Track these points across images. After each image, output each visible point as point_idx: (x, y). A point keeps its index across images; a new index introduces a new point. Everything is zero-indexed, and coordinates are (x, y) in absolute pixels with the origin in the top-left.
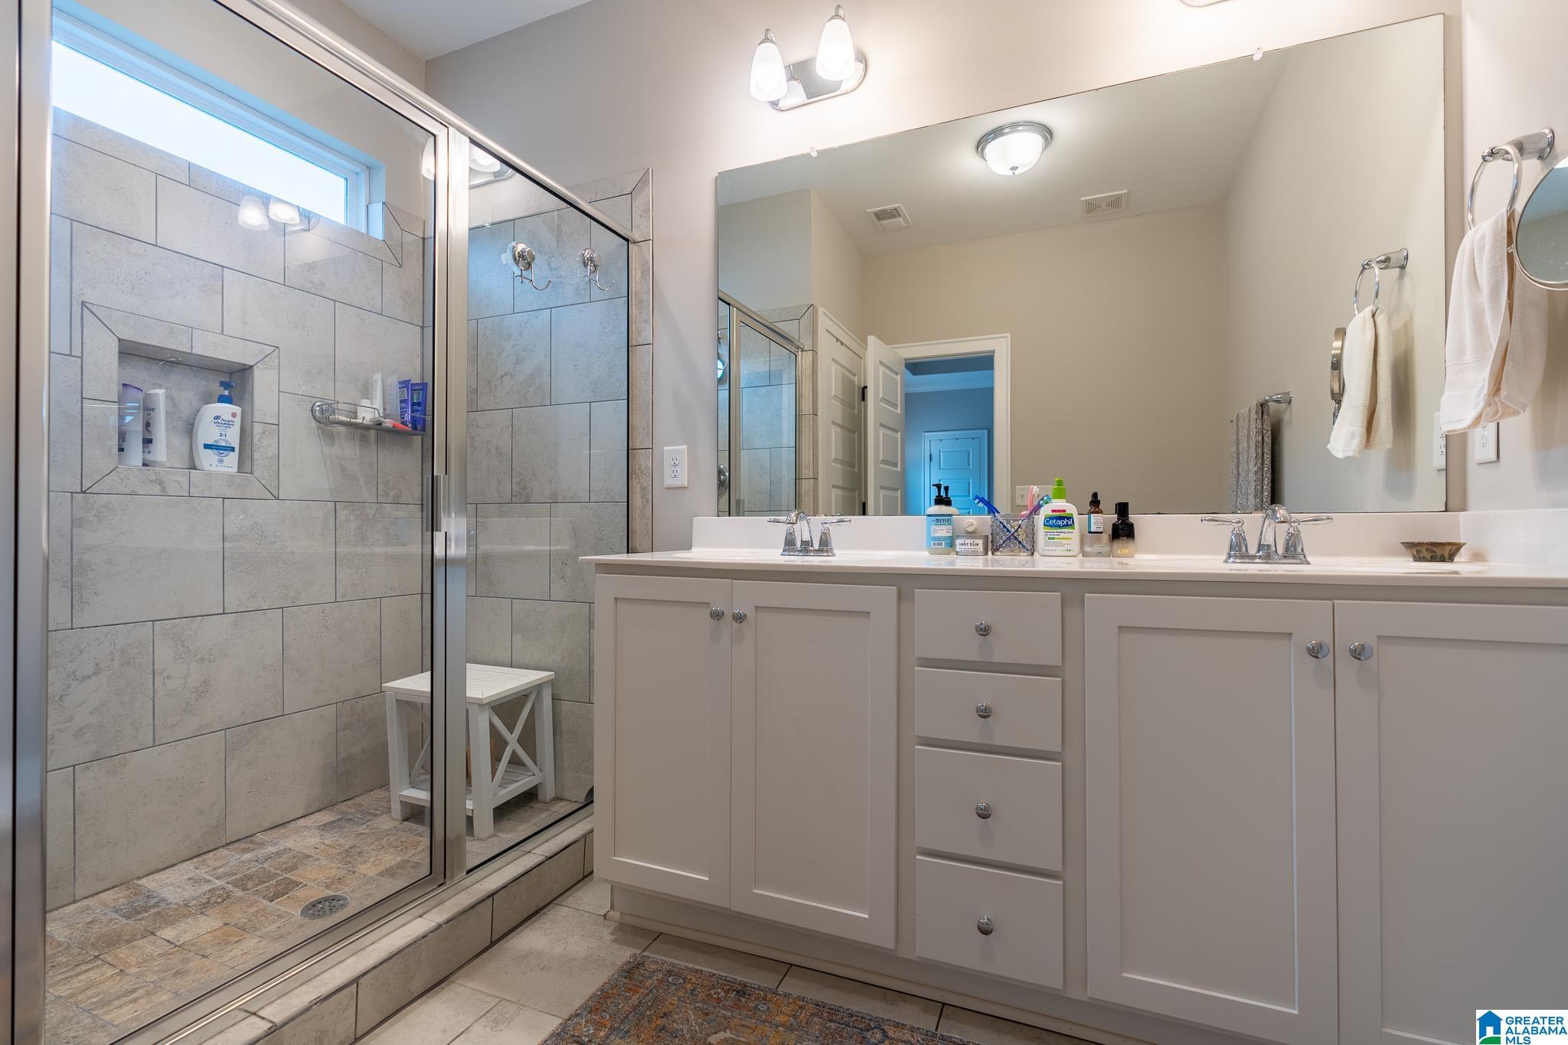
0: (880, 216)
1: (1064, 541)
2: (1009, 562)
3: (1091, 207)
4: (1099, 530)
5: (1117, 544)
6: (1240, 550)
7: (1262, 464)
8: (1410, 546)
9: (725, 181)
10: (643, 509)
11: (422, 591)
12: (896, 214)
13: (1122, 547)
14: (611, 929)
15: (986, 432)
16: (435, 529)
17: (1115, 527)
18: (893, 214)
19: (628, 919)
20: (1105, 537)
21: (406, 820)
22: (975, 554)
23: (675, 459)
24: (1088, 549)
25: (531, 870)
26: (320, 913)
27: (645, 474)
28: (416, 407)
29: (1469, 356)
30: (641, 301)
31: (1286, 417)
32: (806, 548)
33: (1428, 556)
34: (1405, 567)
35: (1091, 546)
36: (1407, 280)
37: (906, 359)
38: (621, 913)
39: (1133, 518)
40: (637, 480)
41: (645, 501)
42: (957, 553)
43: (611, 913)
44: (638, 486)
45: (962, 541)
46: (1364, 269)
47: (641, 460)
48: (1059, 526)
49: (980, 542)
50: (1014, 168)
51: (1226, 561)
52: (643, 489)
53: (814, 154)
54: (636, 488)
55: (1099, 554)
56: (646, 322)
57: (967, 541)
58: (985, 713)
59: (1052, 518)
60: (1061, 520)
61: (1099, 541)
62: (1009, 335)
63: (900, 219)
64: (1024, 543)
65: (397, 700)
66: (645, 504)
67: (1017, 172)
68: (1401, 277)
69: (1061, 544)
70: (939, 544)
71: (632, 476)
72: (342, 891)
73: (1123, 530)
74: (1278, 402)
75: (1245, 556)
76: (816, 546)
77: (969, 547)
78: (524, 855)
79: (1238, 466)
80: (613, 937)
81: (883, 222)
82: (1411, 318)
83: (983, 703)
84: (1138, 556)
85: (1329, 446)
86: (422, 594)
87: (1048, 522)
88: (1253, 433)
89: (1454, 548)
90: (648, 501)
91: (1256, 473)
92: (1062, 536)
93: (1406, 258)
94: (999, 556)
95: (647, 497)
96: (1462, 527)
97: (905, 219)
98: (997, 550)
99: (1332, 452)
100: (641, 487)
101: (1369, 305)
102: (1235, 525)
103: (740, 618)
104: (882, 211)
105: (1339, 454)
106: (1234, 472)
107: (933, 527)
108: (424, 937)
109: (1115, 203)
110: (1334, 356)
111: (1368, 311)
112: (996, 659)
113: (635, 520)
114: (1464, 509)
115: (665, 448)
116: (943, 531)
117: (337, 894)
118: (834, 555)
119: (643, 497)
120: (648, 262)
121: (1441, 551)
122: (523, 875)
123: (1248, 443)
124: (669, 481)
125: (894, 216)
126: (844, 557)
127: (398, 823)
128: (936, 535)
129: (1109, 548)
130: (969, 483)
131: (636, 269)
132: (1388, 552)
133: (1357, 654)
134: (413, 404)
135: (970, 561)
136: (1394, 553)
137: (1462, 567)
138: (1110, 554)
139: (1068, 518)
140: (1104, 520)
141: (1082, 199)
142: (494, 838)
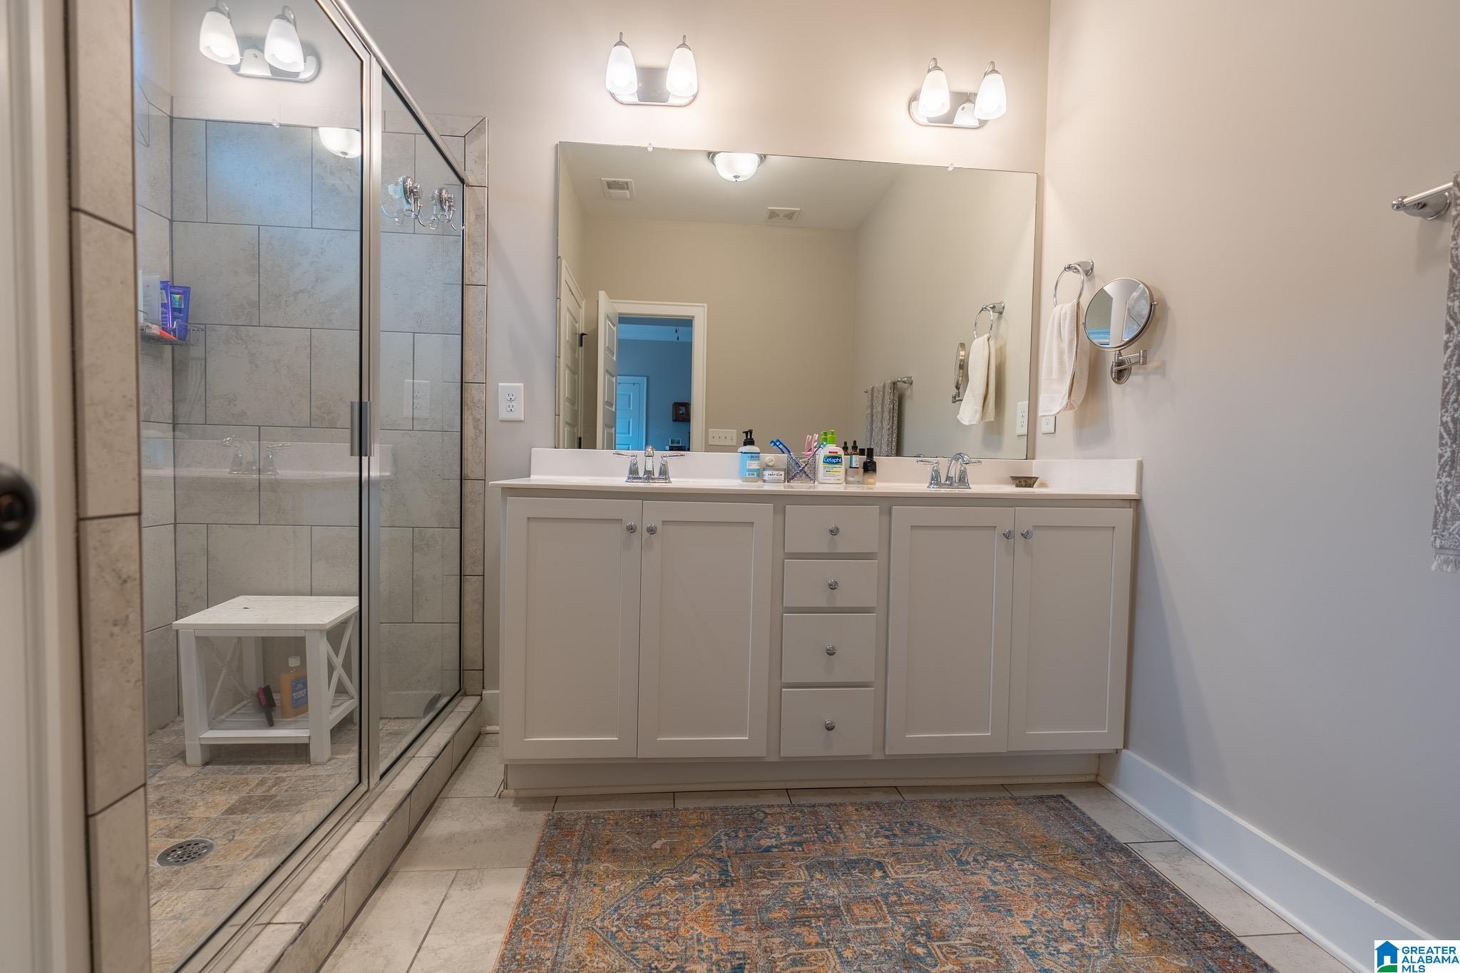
0: (611, 185)
1: (836, 474)
2: (799, 486)
3: (773, 214)
4: (857, 466)
5: (867, 476)
6: (937, 480)
7: (893, 423)
8: (1014, 478)
9: (563, 150)
10: (476, 439)
11: (175, 521)
12: (626, 187)
13: (870, 479)
14: (512, 804)
15: (645, 379)
16: (363, 454)
17: (865, 464)
18: (623, 186)
19: (522, 793)
20: (861, 470)
21: (206, 764)
22: (778, 482)
23: (511, 395)
24: (850, 479)
25: (428, 769)
26: (185, 858)
27: (478, 407)
28: (176, 314)
29: (1055, 376)
30: (475, 243)
31: (908, 393)
32: (649, 475)
33: (1024, 484)
34: (1011, 489)
35: (853, 477)
36: (1003, 321)
37: (620, 314)
38: (515, 790)
39: (875, 459)
40: (469, 412)
41: (478, 431)
42: (764, 481)
43: (506, 791)
44: (471, 418)
45: (770, 472)
46: (983, 310)
47: (473, 393)
48: (833, 463)
49: (783, 473)
50: (735, 177)
51: (928, 487)
52: (476, 420)
53: (650, 149)
54: (467, 419)
55: (858, 482)
56: (481, 264)
57: (774, 472)
58: (833, 587)
59: (829, 457)
60: (833, 459)
61: (857, 473)
62: (706, 305)
63: (628, 192)
64: (810, 475)
65: (196, 637)
66: (478, 434)
67: (738, 180)
68: (999, 318)
69: (834, 476)
70: (752, 474)
71: (465, 408)
72: (194, 836)
73: (869, 467)
74: (905, 382)
75: (939, 484)
76: (656, 475)
77: (775, 476)
78: (409, 761)
79: (872, 424)
80: (519, 808)
81: (611, 191)
82: (1005, 345)
83: (831, 581)
84: (878, 484)
85: (958, 417)
86: (175, 524)
87: (826, 460)
88: (887, 401)
89: (1035, 479)
90: (481, 432)
91: (889, 429)
92: (835, 469)
93: (1004, 308)
94: (793, 483)
95: (480, 428)
96: (1034, 468)
97: (631, 193)
98: (792, 479)
99: (961, 421)
100: (474, 418)
101: (985, 333)
102: (935, 465)
103: (652, 531)
104: (615, 182)
105: (966, 422)
106: (869, 427)
107: (748, 462)
108: (377, 835)
109: (790, 216)
110: (961, 360)
111: (986, 336)
112: (839, 551)
113: (467, 449)
114: (1034, 459)
115: (500, 384)
116: (754, 465)
117: (188, 839)
118: (670, 482)
119: (475, 428)
120: (483, 208)
121: (1027, 482)
122: (424, 774)
123: (882, 408)
124: (504, 415)
125: (623, 188)
126: (677, 482)
127: (199, 769)
128: (751, 467)
129: (862, 478)
130: (629, 422)
131: (469, 212)
132: (1005, 482)
133: (1025, 536)
134: (174, 310)
135: (773, 484)
136: (1006, 483)
137: (1036, 490)
138: (863, 483)
139: (839, 458)
140: (858, 460)
141: (769, 208)
142: (333, 761)
